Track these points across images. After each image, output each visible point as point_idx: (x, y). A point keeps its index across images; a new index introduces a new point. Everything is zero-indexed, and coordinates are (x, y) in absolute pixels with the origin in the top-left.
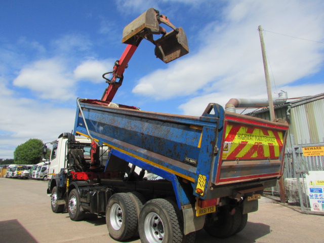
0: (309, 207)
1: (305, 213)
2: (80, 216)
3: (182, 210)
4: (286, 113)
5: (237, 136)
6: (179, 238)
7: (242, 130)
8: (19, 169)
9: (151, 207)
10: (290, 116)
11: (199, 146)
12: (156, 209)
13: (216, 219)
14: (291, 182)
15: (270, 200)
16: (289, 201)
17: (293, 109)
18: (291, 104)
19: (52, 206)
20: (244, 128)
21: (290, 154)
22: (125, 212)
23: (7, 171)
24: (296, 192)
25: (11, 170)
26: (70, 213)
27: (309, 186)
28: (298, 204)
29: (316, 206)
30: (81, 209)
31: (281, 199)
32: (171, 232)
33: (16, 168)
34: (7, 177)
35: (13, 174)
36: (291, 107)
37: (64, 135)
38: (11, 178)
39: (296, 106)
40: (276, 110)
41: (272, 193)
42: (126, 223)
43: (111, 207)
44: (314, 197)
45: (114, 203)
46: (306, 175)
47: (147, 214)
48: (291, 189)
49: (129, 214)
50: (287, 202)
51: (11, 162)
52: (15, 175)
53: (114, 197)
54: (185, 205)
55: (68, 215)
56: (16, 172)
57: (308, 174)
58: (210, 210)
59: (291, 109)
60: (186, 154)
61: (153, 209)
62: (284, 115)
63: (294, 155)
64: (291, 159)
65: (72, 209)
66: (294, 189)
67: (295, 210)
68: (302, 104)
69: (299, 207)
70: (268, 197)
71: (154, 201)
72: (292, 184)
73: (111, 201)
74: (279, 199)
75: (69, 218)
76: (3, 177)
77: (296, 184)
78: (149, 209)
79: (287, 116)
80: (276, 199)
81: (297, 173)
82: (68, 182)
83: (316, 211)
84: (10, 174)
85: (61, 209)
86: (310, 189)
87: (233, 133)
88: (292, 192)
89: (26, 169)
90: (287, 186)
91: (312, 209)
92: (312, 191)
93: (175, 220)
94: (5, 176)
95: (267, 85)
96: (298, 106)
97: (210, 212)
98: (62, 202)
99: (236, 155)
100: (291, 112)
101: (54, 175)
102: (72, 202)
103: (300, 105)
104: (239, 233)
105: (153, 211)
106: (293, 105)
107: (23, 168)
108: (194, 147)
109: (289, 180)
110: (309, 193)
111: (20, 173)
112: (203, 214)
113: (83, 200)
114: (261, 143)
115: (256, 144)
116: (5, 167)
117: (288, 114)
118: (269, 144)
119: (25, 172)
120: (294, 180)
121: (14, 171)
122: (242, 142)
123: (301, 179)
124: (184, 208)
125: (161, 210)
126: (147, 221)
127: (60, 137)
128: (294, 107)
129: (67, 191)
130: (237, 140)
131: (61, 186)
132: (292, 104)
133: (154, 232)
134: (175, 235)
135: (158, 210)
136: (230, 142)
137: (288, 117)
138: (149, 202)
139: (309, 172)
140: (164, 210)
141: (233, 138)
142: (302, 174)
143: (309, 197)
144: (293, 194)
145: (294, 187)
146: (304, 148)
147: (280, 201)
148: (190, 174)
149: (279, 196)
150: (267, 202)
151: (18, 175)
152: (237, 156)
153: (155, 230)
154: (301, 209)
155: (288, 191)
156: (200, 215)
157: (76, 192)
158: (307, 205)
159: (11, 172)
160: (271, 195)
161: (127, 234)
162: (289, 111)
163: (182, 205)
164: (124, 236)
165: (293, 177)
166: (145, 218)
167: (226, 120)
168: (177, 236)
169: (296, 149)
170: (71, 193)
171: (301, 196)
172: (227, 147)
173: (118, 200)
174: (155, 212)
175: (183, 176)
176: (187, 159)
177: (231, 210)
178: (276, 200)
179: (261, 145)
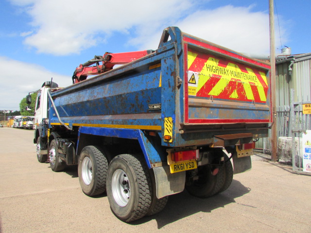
0: (302, 167)
1: (296, 174)
2: (59, 167)
3: (152, 169)
4: (288, 68)
5: (205, 67)
6: (147, 200)
8: (24, 120)
9: (119, 163)
10: (292, 71)
11: (160, 86)
12: (123, 166)
13: (196, 178)
14: (284, 141)
15: (261, 158)
16: (280, 160)
17: (296, 64)
18: (294, 59)
19: (38, 155)
21: (287, 112)
22: (94, 166)
23: (13, 122)
24: (289, 152)
25: (17, 121)
26: (51, 163)
27: (304, 146)
28: (290, 164)
29: (309, 167)
30: (60, 161)
31: (272, 157)
32: (137, 193)
33: (21, 118)
34: (14, 127)
35: (19, 124)
36: (295, 62)
37: (46, 84)
38: (18, 128)
39: (300, 61)
40: (277, 65)
41: (264, 151)
42: (96, 177)
43: (82, 161)
44: (308, 157)
45: (86, 156)
46: (303, 134)
47: (114, 170)
48: (283, 148)
49: (99, 169)
50: (278, 161)
51: (17, 113)
52: (21, 126)
53: (85, 149)
54: (156, 162)
55: (49, 165)
56: (21, 123)
57: (305, 133)
58: (189, 166)
59: (294, 65)
60: (149, 101)
61: (120, 166)
62: (285, 71)
63: (292, 113)
64: (288, 118)
65: (52, 159)
66: (287, 148)
67: (285, 170)
68: (307, 60)
69: (290, 167)
70: (258, 156)
71: (121, 156)
72: (286, 143)
73: (82, 154)
74: (269, 157)
75: (51, 169)
76: (11, 127)
77: (291, 143)
78: (116, 165)
79: (288, 71)
80: (267, 157)
81: (292, 132)
82: (49, 132)
83: (308, 171)
84: (17, 124)
85: (44, 159)
86: (306, 148)
88: (284, 152)
89: (31, 120)
90: (280, 144)
91: (305, 170)
92: (307, 151)
93: (143, 179)
94: (12, 126)
95: (270, 35)
96: (302, 61)
97: (189, 169)
98: (45, 152)
99: (209, 92)
100: (294, 68)
101: (38, 125)
102: (52, 153)
103: (305, 60)
104: (222, 193)
105: (120, 168)
106: (297, 60)
107: (28, 119)
108: (155, 89)
109: (283, 138)
110: (303, 153)
111: (25, 123)
112: (179, 171)
113: (60, 151)
114: (240, 80)
115: (233, 80)
116: (12, 118)
117: (290, 69)
119: (30, 122)
120: (289, 139)
121: (20, 122)
122: (214, 75)
123: (296, 138)
124: (154, 166)
125: (127, 167)
126: (115, 179)
127: (43, 86)
128: (298, 62)
129: (48, 141)
131: (43, 136)
132: (296, 58)
133: (122, 190)
134: (141, 196)
135: (125, 168)
136: (197, 73)
137: (290, 72)
138: (116, 157)
139: (307, 131)
140: (131, 167)
142: (298, 133)
143: (303, 157)
144: (286, 153)
145: (287, 146)
146: (304, 106)
147: (270, 160)
148: (155, 123)
149: (270, 154)
150: (256, 160)
151: (23, 125)
152: (209, 94)
153: (124, 188)
154: (292, 169)
155: (280, 150)
156: (176, 172)
157: (55, 143)
158: (300, 165)
159: (18, 123)
160: (262, 153)
161: (96, 189)
162: (292, 67)
163: (151, 163)
164: (93, 192)
165: (287, 135)
166: (113, 174)
168: (144, 198)
169: (295, 105)
170: (51, 144)
171: (294, 157)
172: (193, 79)
173: (89, 153)
174: (122, 169)
175: (149, 128)
176: (151, 107)
177: (213, 170)
178: (267, 159)
179: (240, 82)
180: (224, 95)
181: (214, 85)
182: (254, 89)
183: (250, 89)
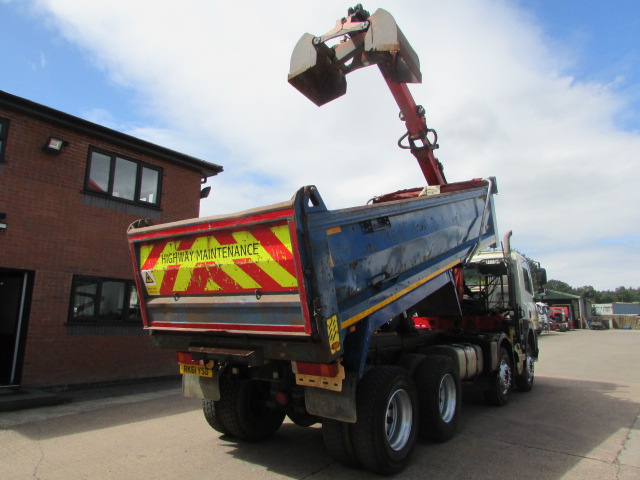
5: (160, 259)
7: (169, 249)
20: (173, 243)
58: (201, 371)
87: (154, 256)
97: (201, 375)
99: (172, 288)
114: (212, 263)
115: (200, 266)
118: (235, 261)
122: (170, 266)
130: (161, 265)
136: (151, 270)
141: (154, 264)
152: (173, 290)
167: (131, 241)
172: (148, 278)
179: (213, 265)
180: (195, 289)
181: (175, 279)
182: (251, 269)
183: (240, 271)
